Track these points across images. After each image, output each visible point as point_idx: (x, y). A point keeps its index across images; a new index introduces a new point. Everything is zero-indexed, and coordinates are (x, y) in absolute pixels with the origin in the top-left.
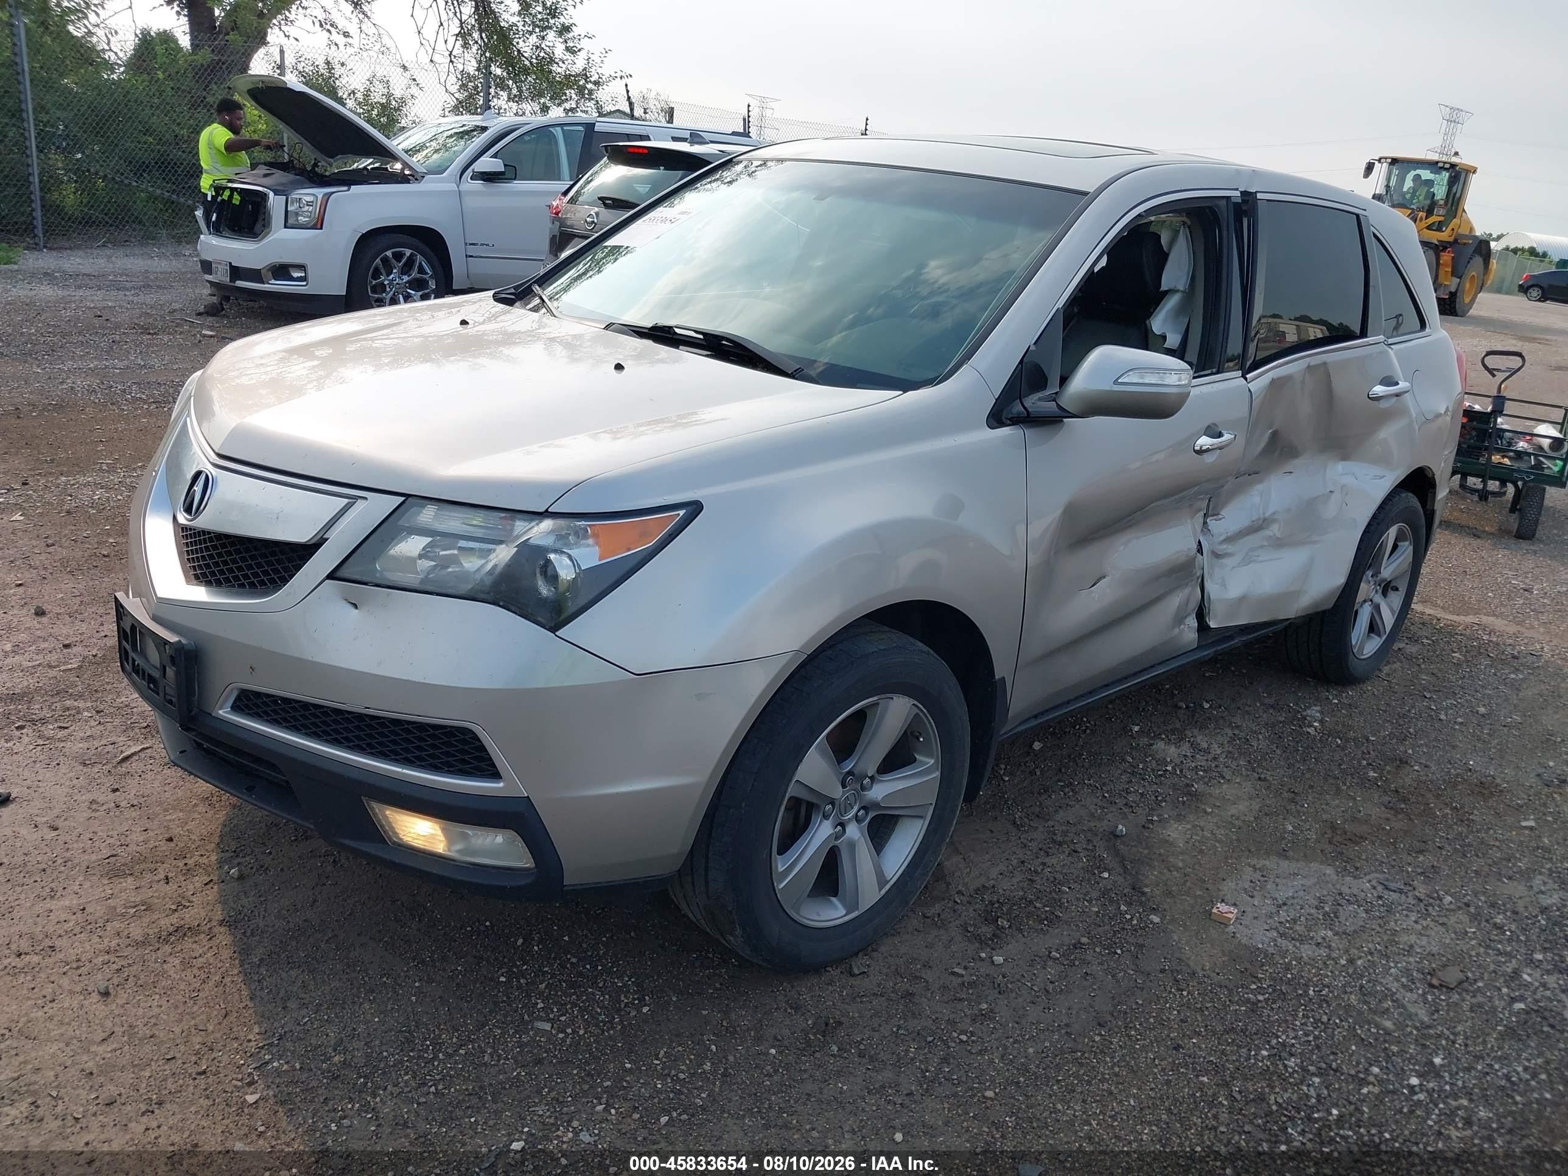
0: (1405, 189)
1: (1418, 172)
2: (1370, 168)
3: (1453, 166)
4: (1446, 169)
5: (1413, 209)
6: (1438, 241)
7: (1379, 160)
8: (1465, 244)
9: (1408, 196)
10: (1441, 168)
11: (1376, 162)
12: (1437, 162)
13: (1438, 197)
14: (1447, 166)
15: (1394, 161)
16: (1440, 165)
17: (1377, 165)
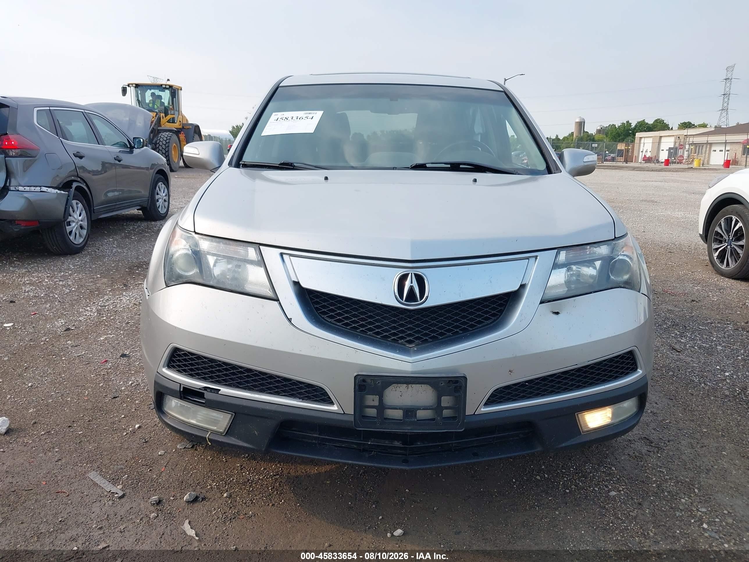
0: (147, 101)
1: (153, 91)
2: (124, 91)
3: (171, 86)
4: (167, 89)
5: (156, 112)
6: (176, 128)
7: (128, 86)
8: (188, 129)
9: (151, 105)
10: (164, 88)
11: (127, 87)
12: (162, 85)
13: (166, 104)
14: (168, 87)
15: (137, 86)
16: (164, 86)
17: (128, 88)
